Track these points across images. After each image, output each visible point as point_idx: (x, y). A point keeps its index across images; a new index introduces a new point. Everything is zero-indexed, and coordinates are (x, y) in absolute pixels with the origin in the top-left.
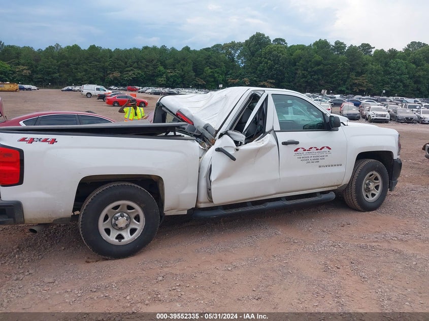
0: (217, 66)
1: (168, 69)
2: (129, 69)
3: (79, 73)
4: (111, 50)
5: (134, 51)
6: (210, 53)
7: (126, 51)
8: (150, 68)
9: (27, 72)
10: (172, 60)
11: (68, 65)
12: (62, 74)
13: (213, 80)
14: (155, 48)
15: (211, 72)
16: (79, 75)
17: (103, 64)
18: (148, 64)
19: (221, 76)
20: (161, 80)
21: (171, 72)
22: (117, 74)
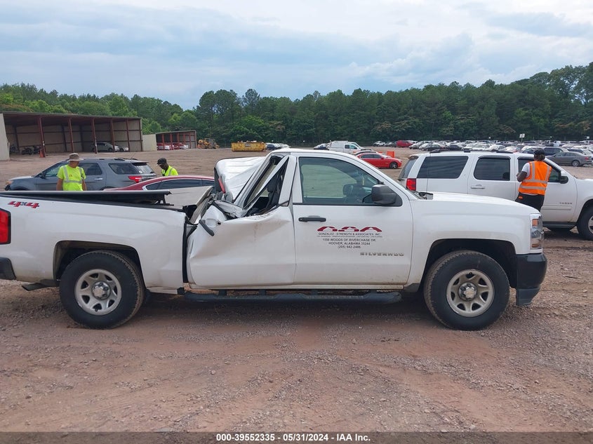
0: (536, 106)
1: (457, 114)
2: (403, 117)
3: (339, 126)
4: (381, 94)
5: (412, 93)
6: (526, 87)
7: (401, 93)
8: (433, 114)
9: (281, 128)
10: (465, 102)
11: (326, 117)
12: (318, 128)
13: (528, 126)
14: (441, 87)
15: (527, 115)
16: (339, 129)
17: (369, 113)
18: (429, 109)
19: (541, 120)
20: (446, 130)
21: (462, 119)
22: (386, 125)
